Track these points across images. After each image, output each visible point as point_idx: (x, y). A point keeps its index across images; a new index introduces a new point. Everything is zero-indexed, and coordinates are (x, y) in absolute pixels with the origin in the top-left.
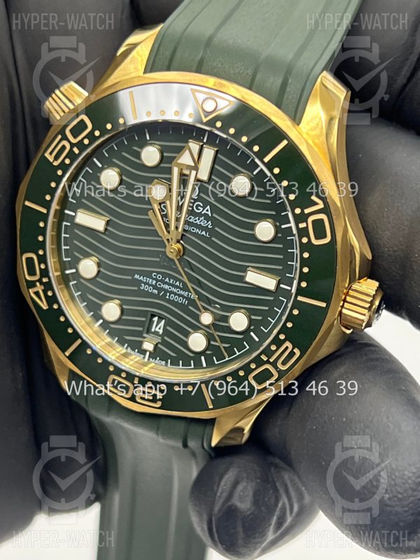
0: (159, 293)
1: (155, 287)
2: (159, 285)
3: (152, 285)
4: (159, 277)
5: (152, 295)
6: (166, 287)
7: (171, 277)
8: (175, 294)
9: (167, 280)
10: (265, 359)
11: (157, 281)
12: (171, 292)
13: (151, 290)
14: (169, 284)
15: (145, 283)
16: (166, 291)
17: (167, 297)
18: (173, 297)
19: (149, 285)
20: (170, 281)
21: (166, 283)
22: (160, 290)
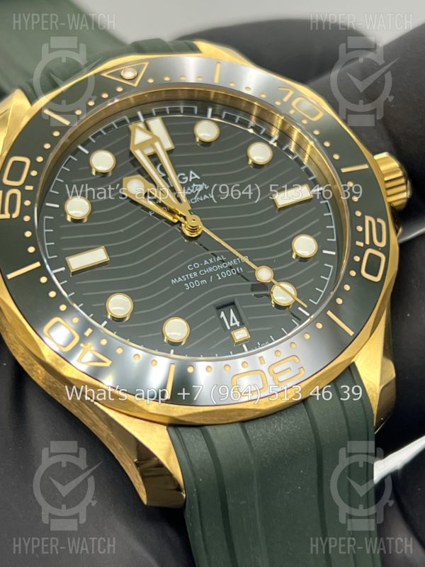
0: (208, 280)
1: (200, 278)
2: (202, 273)
3: (195, 278)
4: (196, 265)
5: (203, 288)
6: (210, 269)
7: (207, 258)
8: (224, 270)
9: (206, 263)
10: (361, 244)
11: (197, 270)
12: (219, 271)
13: (197, 283)
14: (211, 265)
15: (188, 282)
16: (214, 273)
17: (220, 278)
18: (225, 275)
19: (193, 280)
20: (209, 262)
21: (207, 266)
22: (207, 277)
